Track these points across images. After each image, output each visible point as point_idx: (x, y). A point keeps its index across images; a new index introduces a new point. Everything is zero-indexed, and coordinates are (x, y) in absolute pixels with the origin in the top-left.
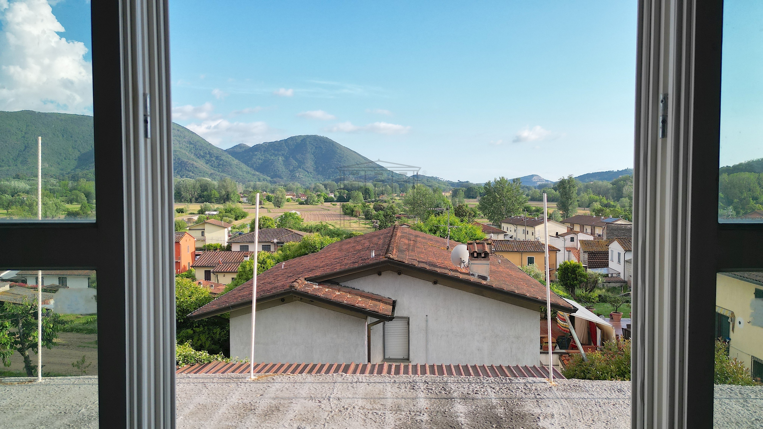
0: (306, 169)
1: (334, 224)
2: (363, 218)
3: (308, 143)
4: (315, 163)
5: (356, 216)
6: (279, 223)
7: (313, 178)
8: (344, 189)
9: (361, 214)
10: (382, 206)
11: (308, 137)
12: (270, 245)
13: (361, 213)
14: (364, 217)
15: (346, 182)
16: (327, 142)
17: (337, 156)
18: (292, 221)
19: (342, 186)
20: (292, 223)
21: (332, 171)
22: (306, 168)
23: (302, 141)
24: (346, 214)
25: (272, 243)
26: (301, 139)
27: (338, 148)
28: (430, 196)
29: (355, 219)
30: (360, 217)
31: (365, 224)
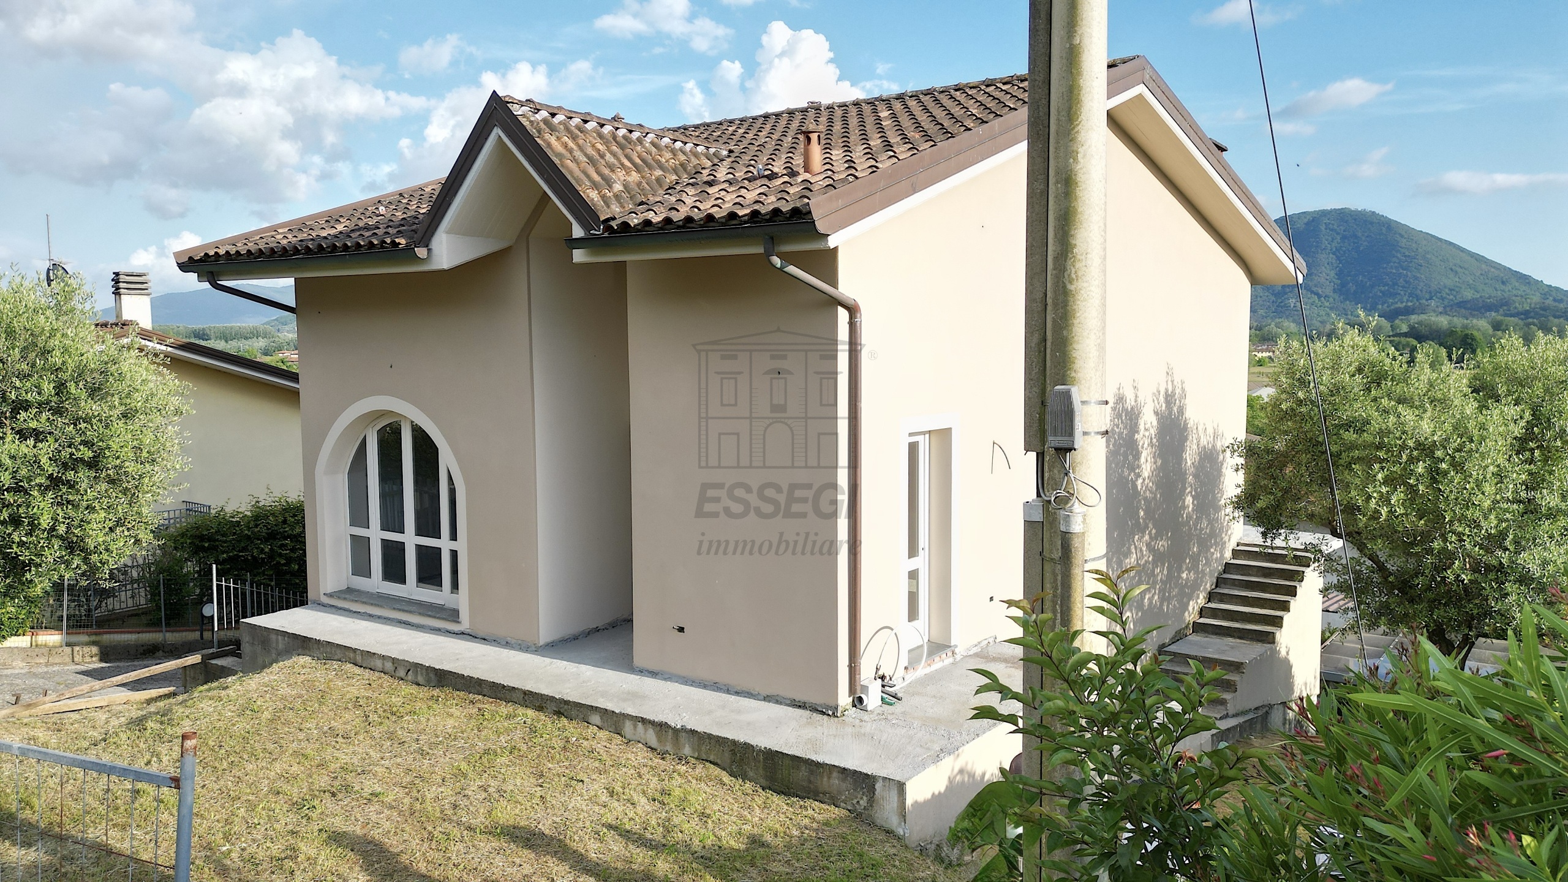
0: (1314, 289)
3: (1323, 227)
4: (1340, 274)
7: (1331, 309)
8: (1405, 335)
11: (1324, 213)
15: (1414, 318)
16: (1372, 223)
17: (1399, 255)
19: (1404, 328)
21: (1381, 292)
22: (1316, 286)
23: (1307, 224)
26: (1306, 220)
27: (1402, 236)
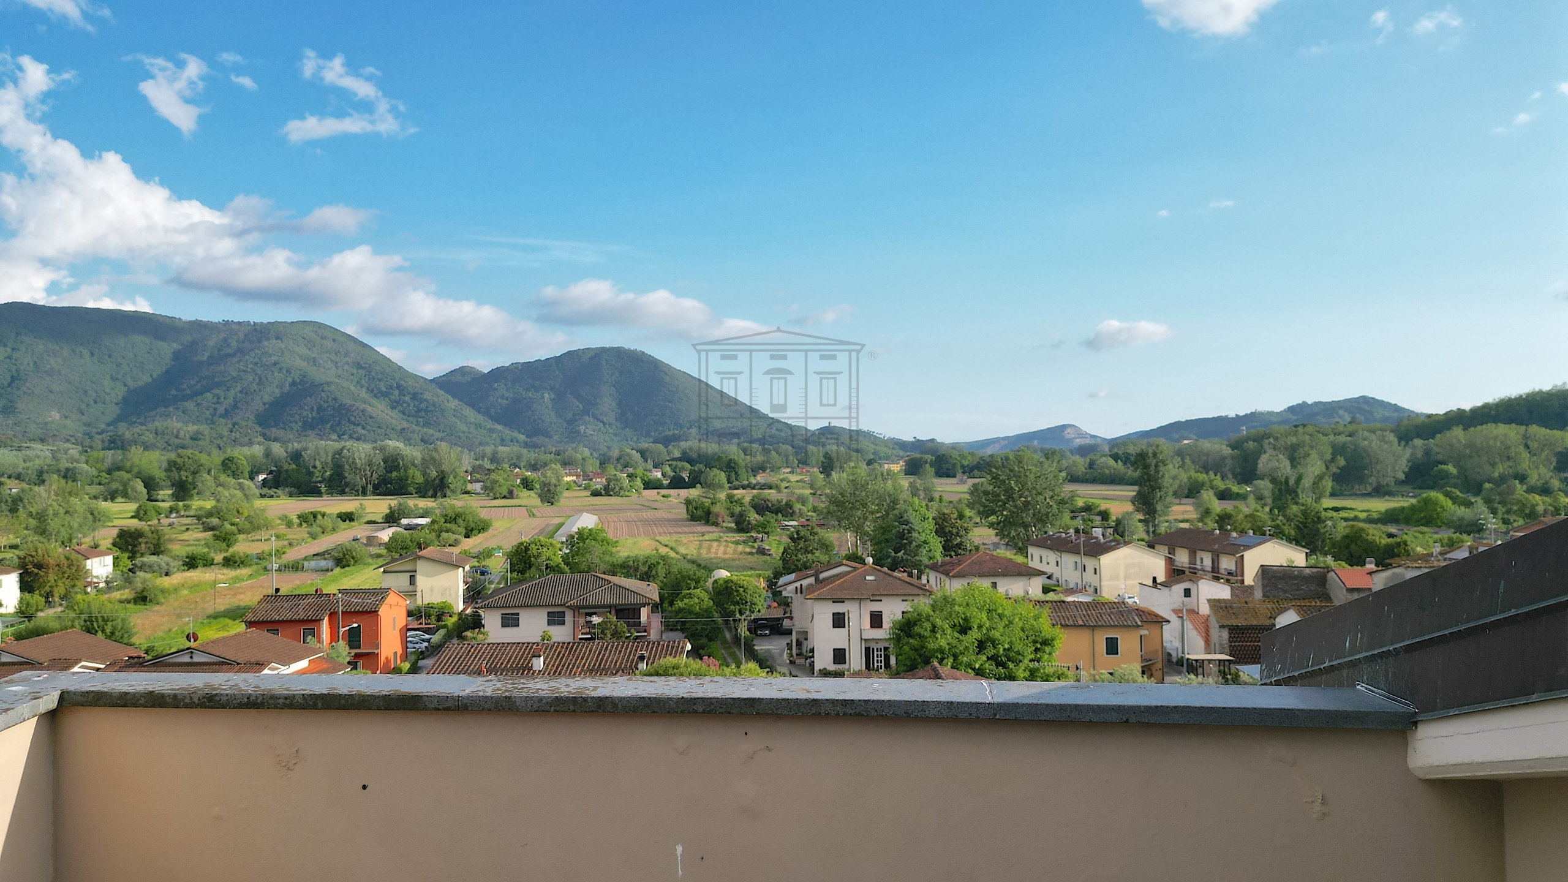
0: (600, 417)
1: (673, 545)
2: (730, 528)
3: (604, 363)
4: (619, 405)
5: (716, 524)
6: (568, 551)
7: (615, 435)
8: (680, 459)
9: (726, 520)
10: (768, 500)
11: (604, 350)
12: (564, 612)
13: (726, 517)
14: (733, 525)
15: (684, 444)
16: (642, 361)
17: (665, 390)
18: (598, 549)
19: (677, 454)
20: (596, 554)
22: (601, 414)
23: (591, 358)
24: (693, 518)
25: (568, 607)
26: (589, 356)
27: (666, 374)
28: (877, 488)
29: (712, 532)
30: (725, 525)
31: (737, 543)
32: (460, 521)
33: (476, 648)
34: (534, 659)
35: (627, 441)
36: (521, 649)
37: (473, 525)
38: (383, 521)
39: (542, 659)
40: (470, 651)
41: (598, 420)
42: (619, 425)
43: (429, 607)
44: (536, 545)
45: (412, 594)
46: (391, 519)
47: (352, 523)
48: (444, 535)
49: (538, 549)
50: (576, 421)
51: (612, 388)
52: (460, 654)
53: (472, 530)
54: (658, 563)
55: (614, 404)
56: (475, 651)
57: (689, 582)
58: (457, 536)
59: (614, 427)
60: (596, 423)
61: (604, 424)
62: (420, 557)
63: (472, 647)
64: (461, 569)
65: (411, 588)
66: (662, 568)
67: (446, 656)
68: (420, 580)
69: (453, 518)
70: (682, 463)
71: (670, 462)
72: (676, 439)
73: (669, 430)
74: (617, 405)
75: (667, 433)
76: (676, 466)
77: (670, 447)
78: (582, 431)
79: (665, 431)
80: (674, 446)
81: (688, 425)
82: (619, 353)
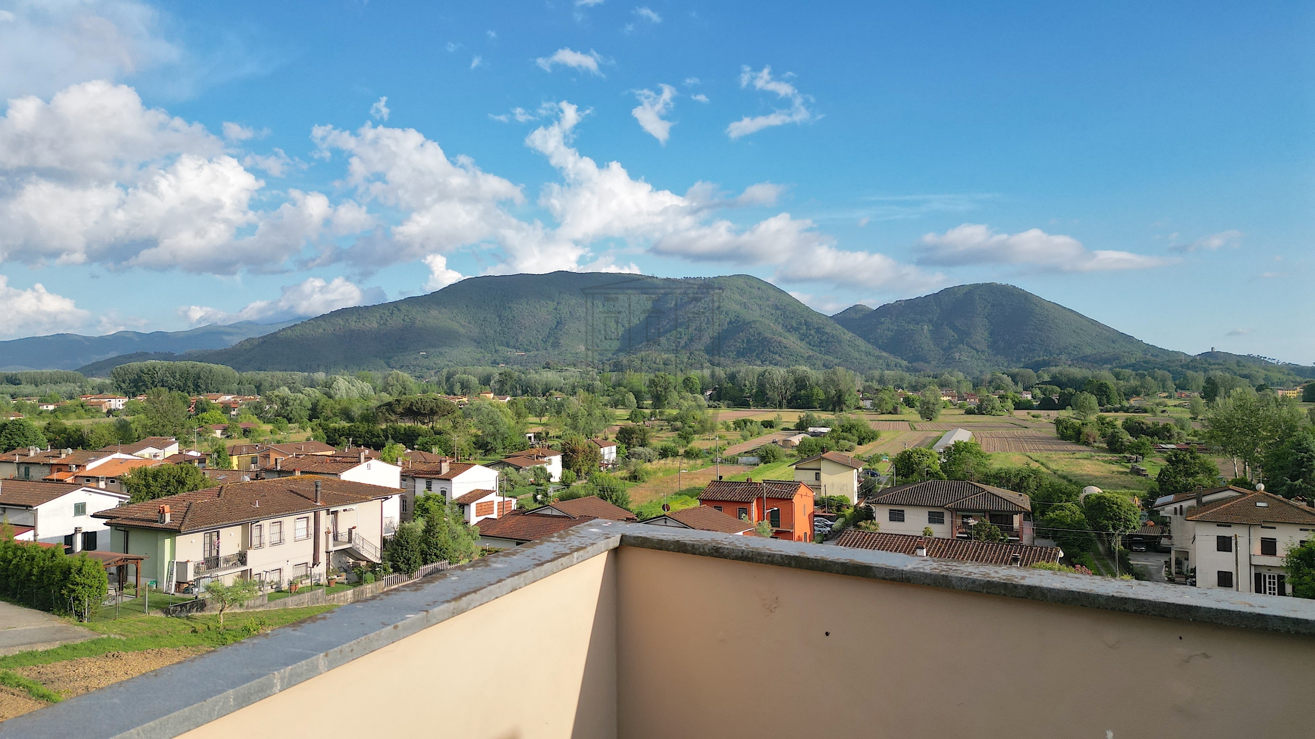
0: (974, 345)
1: (1044, 461)
2: (1102, 448)
3: (977, 297)
4: (991, 334)
5: (1087, 443)
6: (945, 461)
7: (987, 361)
8: (1050, 383)
9: (1097, 440)
10: (1143, 423)
11: (977, 286)
12: (943, 513)
13: (1097, 437)
14: (1105, 445)
15: (1054, 370)
16: (1013, 294)
17: (1034, 320)
18: (972, 461)
19: (1046, 378)
20: (971, 464)
21: (1023, 347)
22: (974, 343)
23: (966, 294)
24: (1063, 437)
25: (946, 509)
26: (964, 292)
27: (1036, 305)
28: (1269, 414)
29: (1085, 451)
30: (1095, 444)
31: (1111, 462)
32: (854, 431)
33: (870, 536)
34: (918, 550)
35: (998, 366)
36: (906, 541)
37: (864, 435)
38: (794, 429)
39: (925, 550)
40: (864, 538)
41: (972, 347)
42: (990, 352)
43: (831, 499)
44: (918, 454)
45: (818, 488)
46: (801, 427)
47: (772, 429)
48: (842, 442)
49: (920, 458)
50: (952, 348)
51: (984, 319)
52: (856, 540)
53: (864, 439)
54: (1029, 476)
55: (986, 334)
56: (868, 538)
57: (1060, 495)
58: (852, 443)
59: (986, 354)
60: (970, 350)
61: (977, 351)
62: (823, 459)
63: (866, 535)
64: (855, 470)
65: (817, 483)
66: (1033, 481)
67: (845, 540)
68: (823, 476)
69: (849, 428)
70: (1052, 386)
71: (1040, 386)
72: (1046, 364)
73: (1039, 357)
74: (989, 334)
75: (1037, 359)
76: (1046, 389)
77: (1040, 372)
78: (957, 358)
79: (1035, 357)
80: (1043, 370)
81: (1058, 352)
82: (990, 288)
